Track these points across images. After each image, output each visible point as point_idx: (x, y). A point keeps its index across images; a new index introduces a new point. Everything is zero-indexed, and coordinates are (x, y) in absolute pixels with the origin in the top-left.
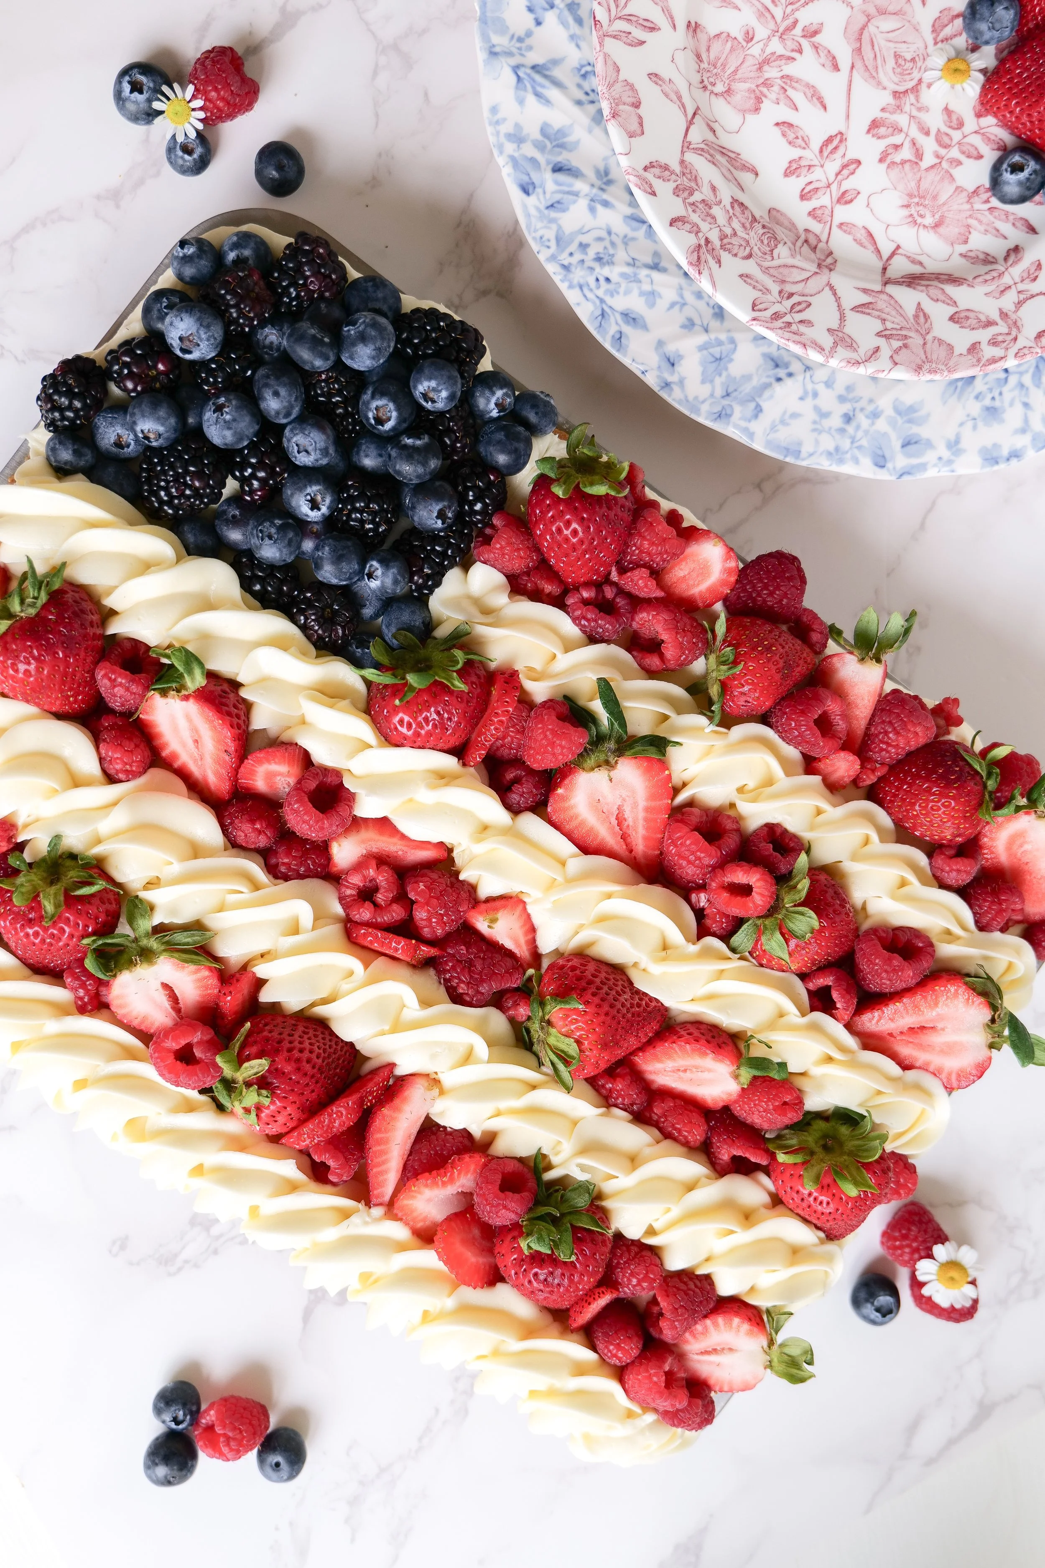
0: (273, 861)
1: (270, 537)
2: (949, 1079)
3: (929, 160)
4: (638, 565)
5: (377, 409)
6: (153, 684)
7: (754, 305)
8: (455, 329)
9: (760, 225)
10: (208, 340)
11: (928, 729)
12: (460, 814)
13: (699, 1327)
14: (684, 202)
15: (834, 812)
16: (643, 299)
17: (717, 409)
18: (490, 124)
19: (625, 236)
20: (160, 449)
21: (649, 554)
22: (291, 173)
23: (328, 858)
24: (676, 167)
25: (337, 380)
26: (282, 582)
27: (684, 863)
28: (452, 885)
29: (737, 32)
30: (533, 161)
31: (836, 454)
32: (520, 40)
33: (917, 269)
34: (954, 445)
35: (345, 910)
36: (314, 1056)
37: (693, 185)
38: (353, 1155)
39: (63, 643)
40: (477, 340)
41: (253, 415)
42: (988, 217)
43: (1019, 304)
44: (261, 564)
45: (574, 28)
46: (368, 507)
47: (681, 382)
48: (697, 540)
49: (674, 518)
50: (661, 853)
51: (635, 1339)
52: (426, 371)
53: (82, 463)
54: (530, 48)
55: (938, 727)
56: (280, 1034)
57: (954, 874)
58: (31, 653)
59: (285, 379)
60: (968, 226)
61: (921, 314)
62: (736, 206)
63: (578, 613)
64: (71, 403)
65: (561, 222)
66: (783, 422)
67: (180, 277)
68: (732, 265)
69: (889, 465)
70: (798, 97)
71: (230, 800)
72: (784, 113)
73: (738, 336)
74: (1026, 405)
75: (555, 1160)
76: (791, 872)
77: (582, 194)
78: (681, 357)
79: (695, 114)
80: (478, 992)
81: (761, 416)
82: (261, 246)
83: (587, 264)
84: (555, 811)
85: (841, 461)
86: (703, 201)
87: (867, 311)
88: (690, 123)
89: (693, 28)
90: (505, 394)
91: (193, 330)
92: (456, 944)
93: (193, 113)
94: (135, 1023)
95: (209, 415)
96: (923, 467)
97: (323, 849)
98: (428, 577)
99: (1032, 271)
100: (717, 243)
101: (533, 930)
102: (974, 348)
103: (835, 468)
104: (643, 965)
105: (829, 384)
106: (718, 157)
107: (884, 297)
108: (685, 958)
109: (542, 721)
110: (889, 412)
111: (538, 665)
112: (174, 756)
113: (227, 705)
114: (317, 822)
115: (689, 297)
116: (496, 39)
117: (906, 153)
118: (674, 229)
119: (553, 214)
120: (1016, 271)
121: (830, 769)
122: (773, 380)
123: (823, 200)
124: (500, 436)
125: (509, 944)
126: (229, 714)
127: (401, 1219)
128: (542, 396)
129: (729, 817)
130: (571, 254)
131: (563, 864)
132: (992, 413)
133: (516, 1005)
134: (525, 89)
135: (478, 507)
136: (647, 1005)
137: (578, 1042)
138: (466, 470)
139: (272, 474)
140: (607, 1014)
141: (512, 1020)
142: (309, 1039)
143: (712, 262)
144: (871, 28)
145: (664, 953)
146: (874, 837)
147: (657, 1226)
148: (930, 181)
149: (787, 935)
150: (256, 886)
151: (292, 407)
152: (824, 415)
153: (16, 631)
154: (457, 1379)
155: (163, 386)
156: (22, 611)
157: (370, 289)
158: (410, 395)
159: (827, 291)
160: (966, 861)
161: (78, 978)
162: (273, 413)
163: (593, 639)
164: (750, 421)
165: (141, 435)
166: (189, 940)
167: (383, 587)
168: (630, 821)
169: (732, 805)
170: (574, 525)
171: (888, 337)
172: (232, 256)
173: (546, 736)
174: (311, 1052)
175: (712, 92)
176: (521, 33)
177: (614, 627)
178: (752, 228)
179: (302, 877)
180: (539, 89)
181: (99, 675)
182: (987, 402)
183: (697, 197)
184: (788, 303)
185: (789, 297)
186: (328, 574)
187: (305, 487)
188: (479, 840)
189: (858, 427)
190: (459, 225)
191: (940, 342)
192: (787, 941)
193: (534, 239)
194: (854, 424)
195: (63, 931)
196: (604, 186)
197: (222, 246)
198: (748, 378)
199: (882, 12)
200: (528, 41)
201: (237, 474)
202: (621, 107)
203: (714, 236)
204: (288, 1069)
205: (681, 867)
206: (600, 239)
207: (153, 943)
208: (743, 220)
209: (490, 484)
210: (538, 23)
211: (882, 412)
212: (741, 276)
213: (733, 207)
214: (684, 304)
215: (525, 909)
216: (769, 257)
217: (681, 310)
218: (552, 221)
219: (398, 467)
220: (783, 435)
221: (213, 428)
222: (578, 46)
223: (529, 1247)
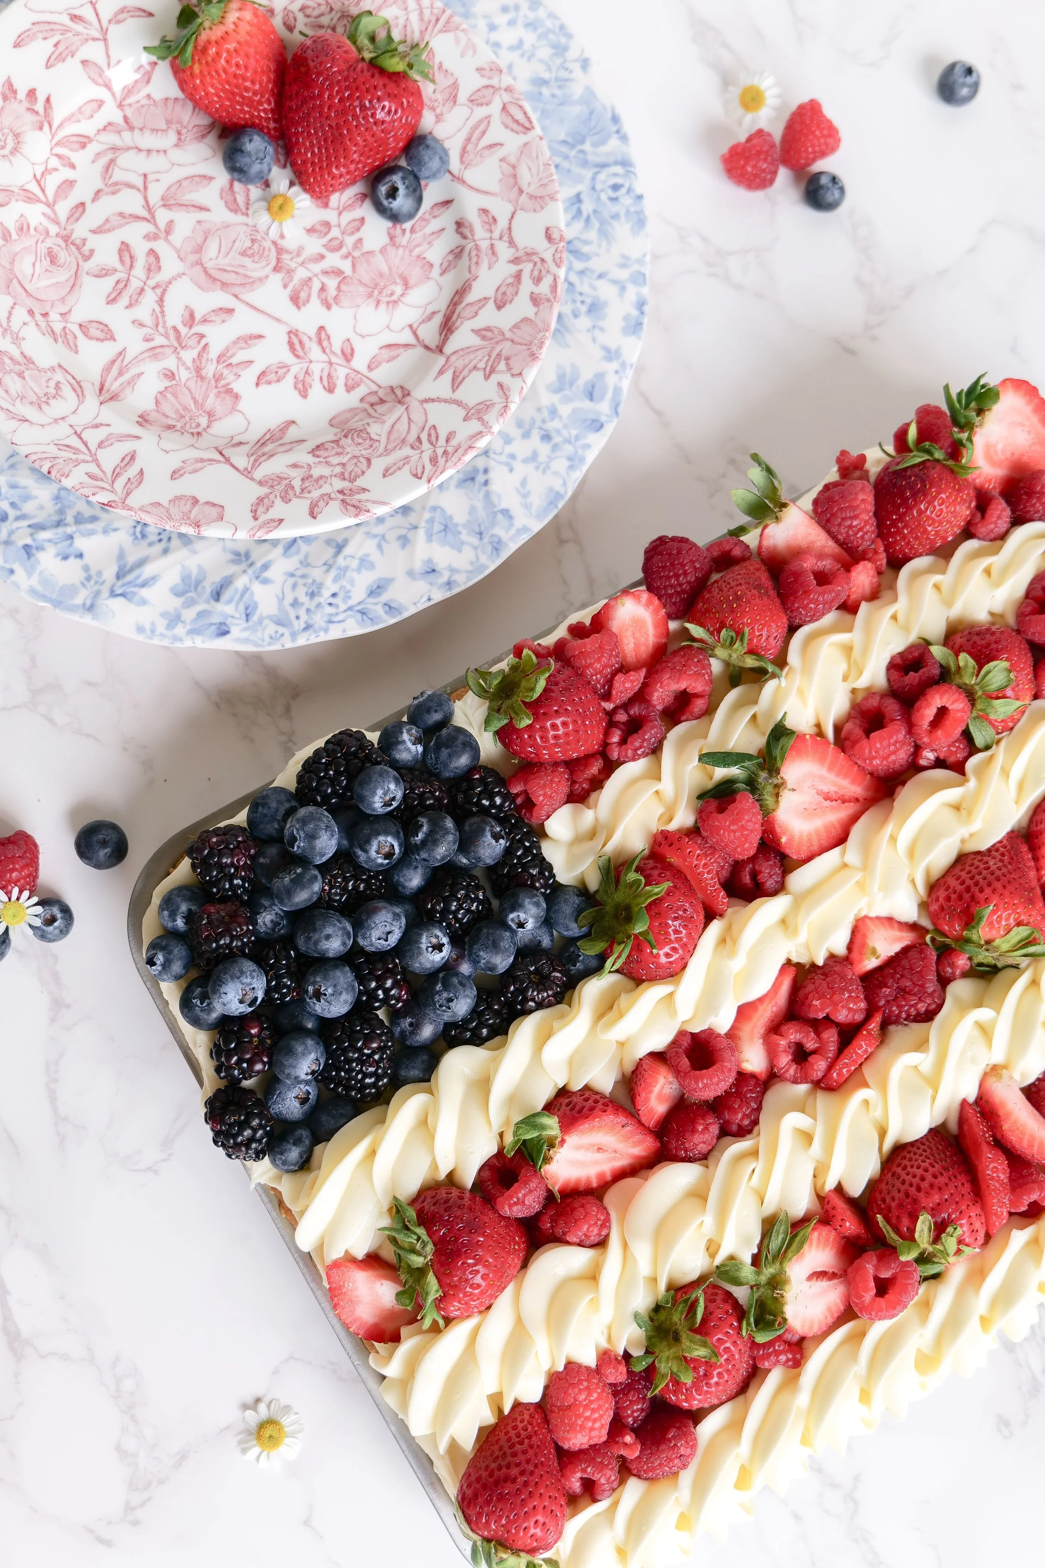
0: (734, 1128)
1: (450, 1000)
3: (346, 266)
4: (610, 682)
5: (378, 852)
6: (534, 1166)
7: (416, 476)
8: (334, 752)
9: (343, 439)
10: (253, 978)
11: (863, 489)
12: (764, 939)
14: (298, 497)
15: (901, 606)
16: (364, 572)
17: (489, 548)
18: (151, 638)
19: (301, 562)
20: (326, 1064)
21: (605, 667)
22: (113, 836)
23: (753, 1076)
24: (263, 491)
25: (335, 877)
26: (489, 1007)
27: (893, 757)
28: (826, 975)
29: (163, 384)
30: (200, 615)
31: (574, 461)
32: (88, 579)
33: (438, 319)
34: (611, 354)
35: (807, 1082)
36: (931, 1169)
37: (285, 482)
38: (1032, 1174)
39: (470, 1232)
40: (351, 736)
41: (336, 967)
42: (418, 236)
43: (512, 243)
44: (466, 1021)
45: (98, 526)
46: (459, 899)
47: (453, 570)
48: (609, 619)
49: (578, 631)
50: (871, 774)
52: (366, 793)
53: (307, 1142)
54: (99, 573)
55: (860, 478)
56: (899, 1191)
57: (999, 523)
58: (469, 1265)
59: (319, 923)
60: (418, 257)
61: (484, 333)
62: (317, 453)
63: (630, 753)
64: (252, 1128)
65: (265, 614)
66: (525, 496)
67: (177, 978)
68: (371, 479)
69: (603, 419)
70: (241, 356)
71: (661, 1142)
72: (250, 375)
73: (432, 502)
74: (601, 276)
76: (941, 666)
77: (248, 584)
78: (430, 561)
79: (221, 453)
80: (931, 995)
81: (512, 513)
82: (180, 891)
83: (312, 607)
84: (798, 853)
85: (582, 460)
86: (303, 480)
87: (460, 378)
88: (228, 460)
89: (143, 420)
90: (409, 731)
91: (240, 986)
92: (878, 995)
93: (21, 901)
94: (830, 1321)
95: (320, 1008)
96: (617, 390)
97: (743, 1077)
98: (541, 873)
99: (486, 219)
100: (345, 484)
101: (890, 920)
102: (535, 300)
103: (585, 468)
104: (966, 835)
105: (508, 440)
106: (266, 449)
107: (453, 359)
108: (977, 796)
109: (718, 828)
110: (556, 398)
111: (660, 810)
112: (601, 1176)
113: (583, 1107)
114: (723, 1072)
115: (379, 530)
116: (79, 600)
117: (332, 283)
118: (319, 516)
119: (255, 618)
120: (480, 232)
121: (860, 591)
122: (484, 489)
123: (341, 373)
124: (444, 752)
125: (897, 948)
126: (592, 1109)
128: (421, 699)
129: (866, 699)
130: (298, 618)
131: (845, 866)
132: (595, 308)
133: (953, 965)
134: (134, 594)
135: (498, 800)
136: (1005, 847)
137: (1019, 924)
138: (460, 797)
139: (392, 973)
140: (1004, 887)
142: (912, 1167)
143: (363, 496)
144: (209, 265)
145: (964, 812)
146: (937, 578)
148: (363, 272)
149: (999, 695)
150: (754, 1153)
151: (344, 928)
152: (534, 456)
153: (442, 1270)
155: (270, 1037)
156: (425, 1257)
157: (265, 811)
158: (378, 817)
159: (428, 406)
160: (992, 506)
161: (769, 1355)
162: (342, 948)
163: (656, 750)
164: (512, 525)
165: (310, 1077)
166: (781, 1237)
167: (536, 918)
168: (833, 789)
169: (854, 691)
170: (558, 722)
171: (493, 371)
172: (180, 923)
173: (734, 831)
174: (926, 1170)
175: (205, 429)
176: (83, 575)
177: (656, 727)
178: (343, 448)
179: (759, 1109)
180: (139, 581)
181: (506, 1211)
182: (583, 309)
183: (297, 484)
184: (426, 445)
185: (421, 442)
186: (502, 962)
187: (419, 948)
188: (795, 932)
189: (558, 432)
190: (217, 706)
191: (516, 326)
192: (1004, 697)
193: (269, 644)
194: (553, 434)
195: (727, 1350)
196: (249, 562)
197: (165, 929)
198: (473, 510)
199: (199, 249)
200: (93, 572)
201: (377, 1004)
202: (192, 516)
203: (339, 484)
204: (936, 1198)
205: (894, 762)
206: (294, 586)
207: (769, 1271)
208: (333, 452)
209: (482, 780)
210: (80, 556)
211: (553, 405)
212: (384, 476)
213: (318, 456)
214: (383, 537)
215: (870, 918)
216: (376, 445)
217: (387, 542)
218: (260, 621)
219: (439, 857)
220: (537, 500)
221: (332, 1008)
222: (115, 530)
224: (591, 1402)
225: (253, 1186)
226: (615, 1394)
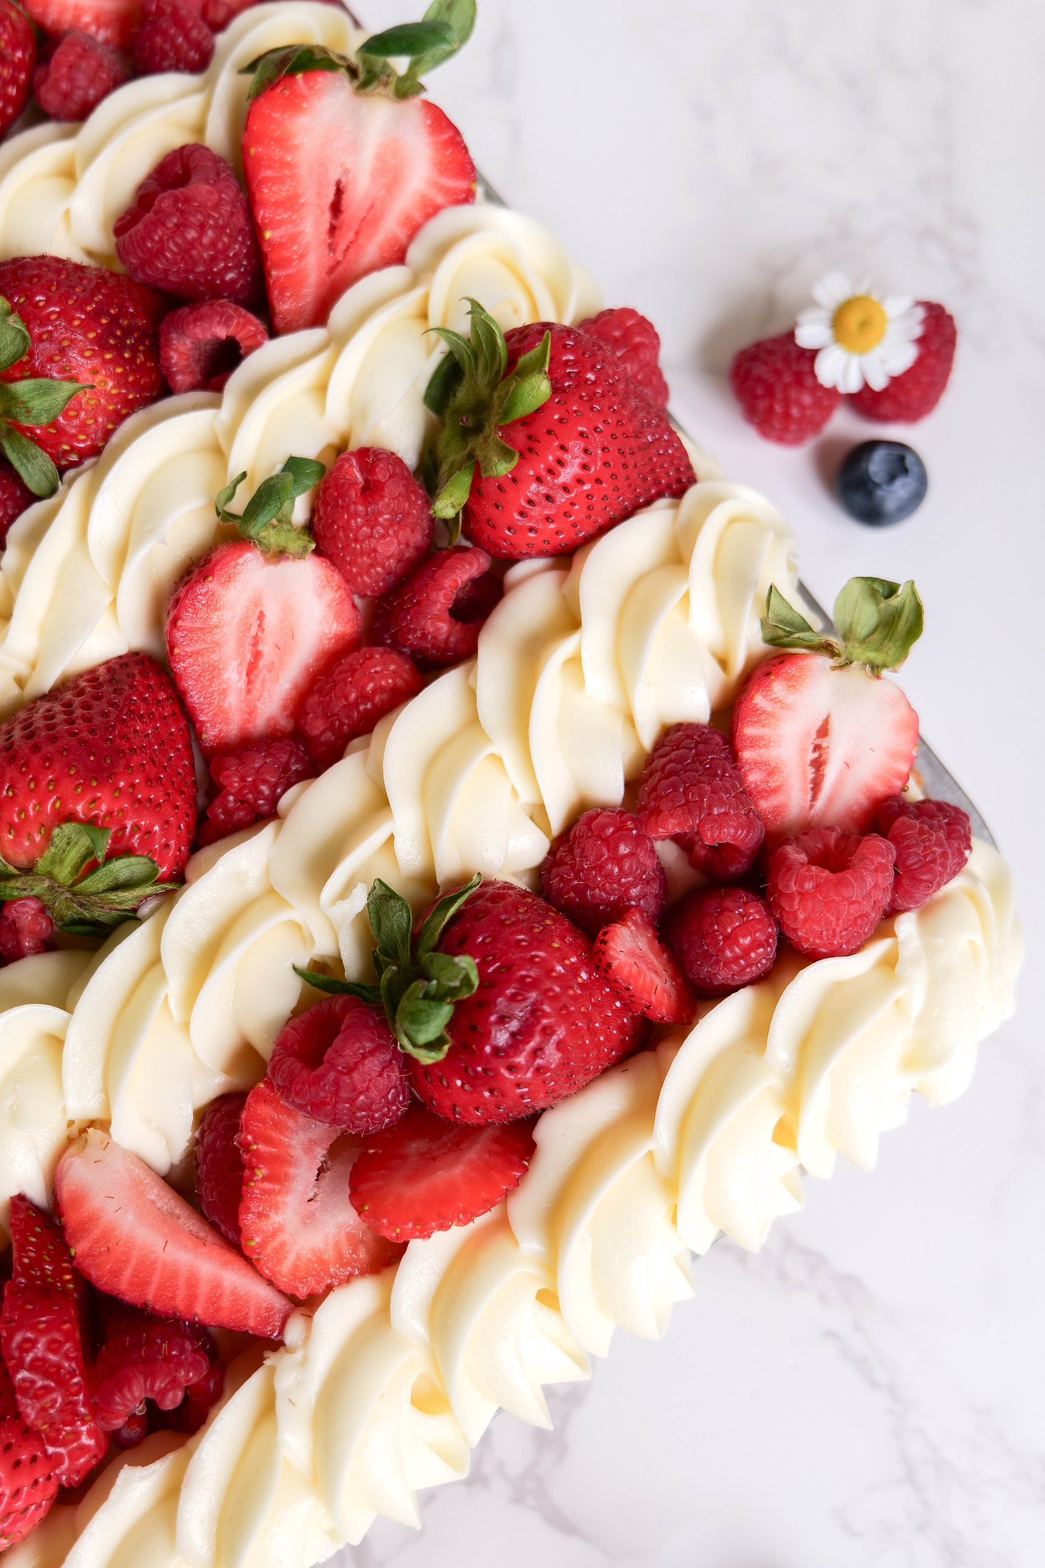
2: (448, 192)
13: (754, 777)
51: (729, 903)
57: (81, 79)
75: (323, 947)
127: (330, 1288)
133: (12, 928)
141: (47, 946)
147: (526, 796)
154: (783, 1276)
192: (34, 375)
223: (432, 1046)
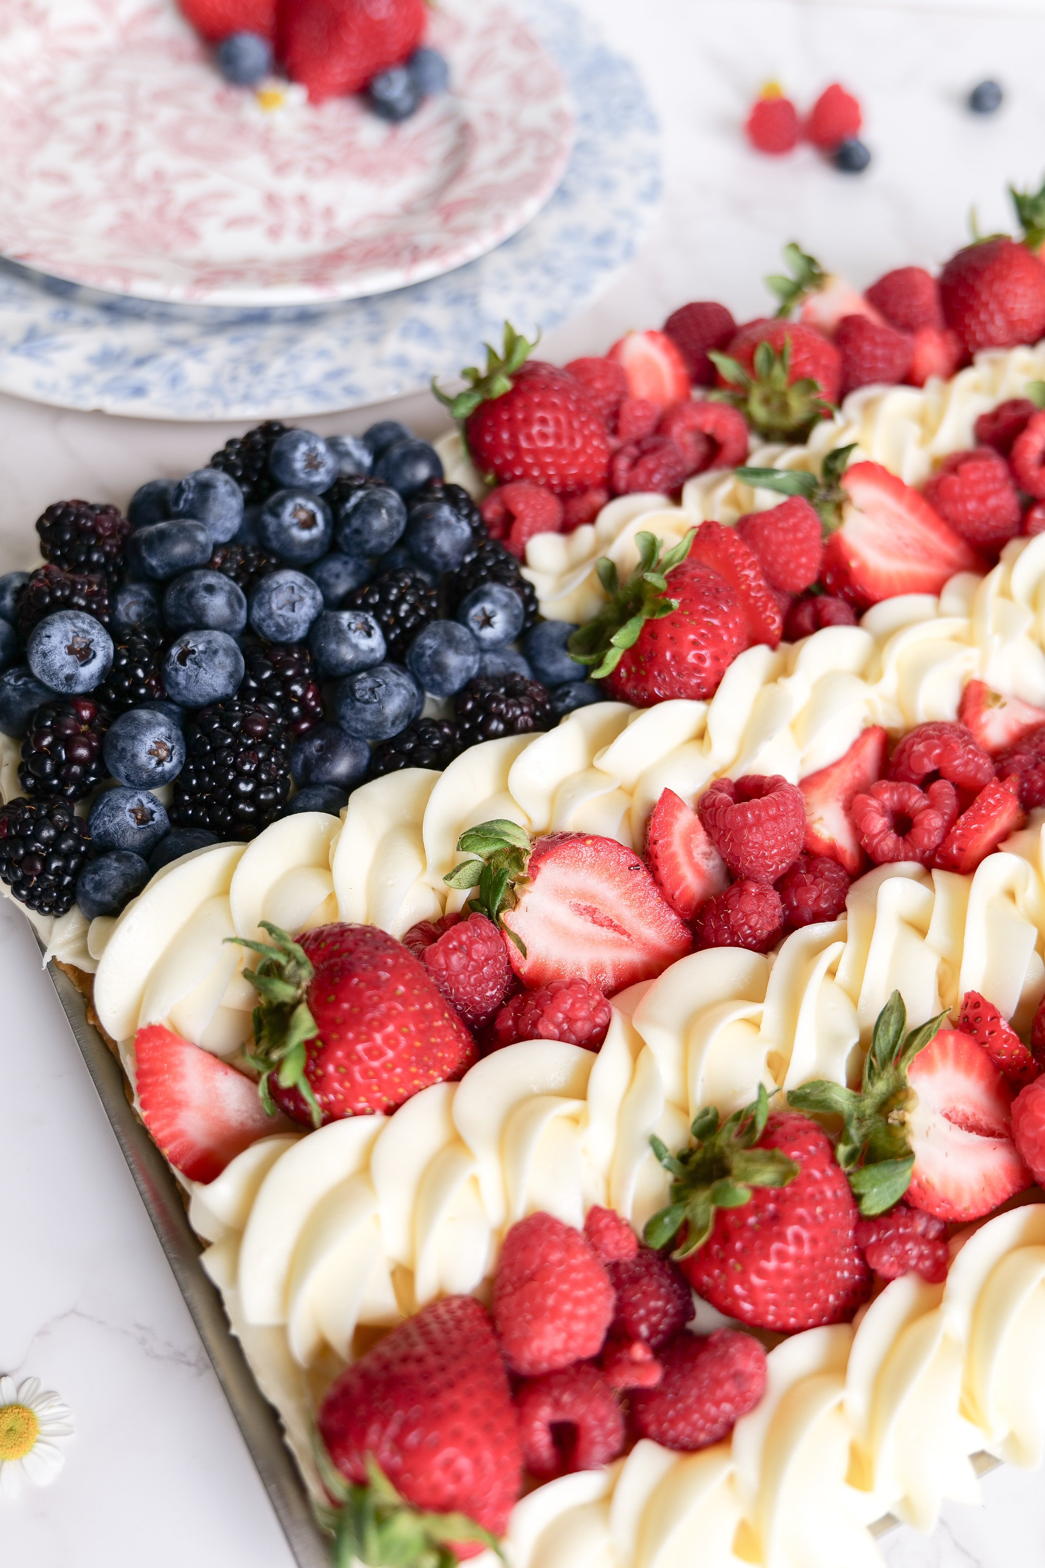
0: (808, 909)
5: (293, 519)
16: (321, 360)
20: (184, 765)
23: (831, 852)
25: (233, 553)
30: (115, 378)
35: (914, 859)
52: (285, 448)
53: (139, 867)
64: (55, 827)
65: (195, 385)
71: (695, 927)
77: (179, 360)
78: (402, 355)
91: (71, 629)
95: (183, 674)
97: (814, 847)
99: (491, 118)
119: (182, 387)
120: (483, 129)
122: (472, 308)
128: (376, 426)
132: (605, 185)
150: (841, 936)
151: (233, 590)
153: (323, 998)
156: (298, 985)
158: (299, 488)
161: (889, 1241)
162: (228, 614)
163: (676, 492)
166: (892, 1031)
187: (340, 628)
188: (879, 676)
198: (458, 323)
205: (994, 511)
207: (878, 1087)
218: (188, 390)
221: (202, 681)
224: (572, 1269)
225: (47, 958)
226: (618, 1284)
